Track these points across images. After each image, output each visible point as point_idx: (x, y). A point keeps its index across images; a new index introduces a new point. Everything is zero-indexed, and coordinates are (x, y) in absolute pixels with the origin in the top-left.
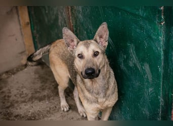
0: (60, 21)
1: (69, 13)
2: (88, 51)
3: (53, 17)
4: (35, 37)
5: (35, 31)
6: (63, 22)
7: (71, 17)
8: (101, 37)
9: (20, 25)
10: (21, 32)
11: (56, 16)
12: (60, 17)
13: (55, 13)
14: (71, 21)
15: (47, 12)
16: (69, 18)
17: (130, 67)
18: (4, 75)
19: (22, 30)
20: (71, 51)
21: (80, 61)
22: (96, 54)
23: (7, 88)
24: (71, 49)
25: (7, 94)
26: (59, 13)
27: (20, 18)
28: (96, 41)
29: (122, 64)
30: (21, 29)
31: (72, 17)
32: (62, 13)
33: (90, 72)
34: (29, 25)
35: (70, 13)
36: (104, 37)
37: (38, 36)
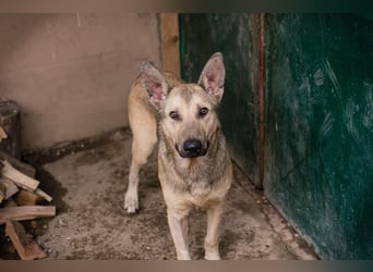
0: (240, 36)
1: (259, 23)
2: (188, 107)
3: (228, 29)
4: (187, 67)
5: (187, 56)
6: (246, 39)
7: (262, 30)
8: (211, 79)
9: (160, 40)
10: (161, 54)
11: (233, 26)
12: (241, 29)
13: (233, 20)
14: (262, 37)
15: (216, 18)
16: (259, 30)
17: (366, 128)
18: (118, 134)
19: (163, 51)
20: (157, 104)
21: (173, 124)
22: (202, 113)
23: (121, 158)
24: (156, 101)
25: (121, 169)
26: (241, 21)
27: (162, 27)
28: (202, 86)
29: (351, 122)
30: (160, 48)
31: (265, 29)
32: (246, 21)
33: (193, 146)
34: (178, 43)
35: (262, 22)
36: (217, 78)
37: (191, 65)
